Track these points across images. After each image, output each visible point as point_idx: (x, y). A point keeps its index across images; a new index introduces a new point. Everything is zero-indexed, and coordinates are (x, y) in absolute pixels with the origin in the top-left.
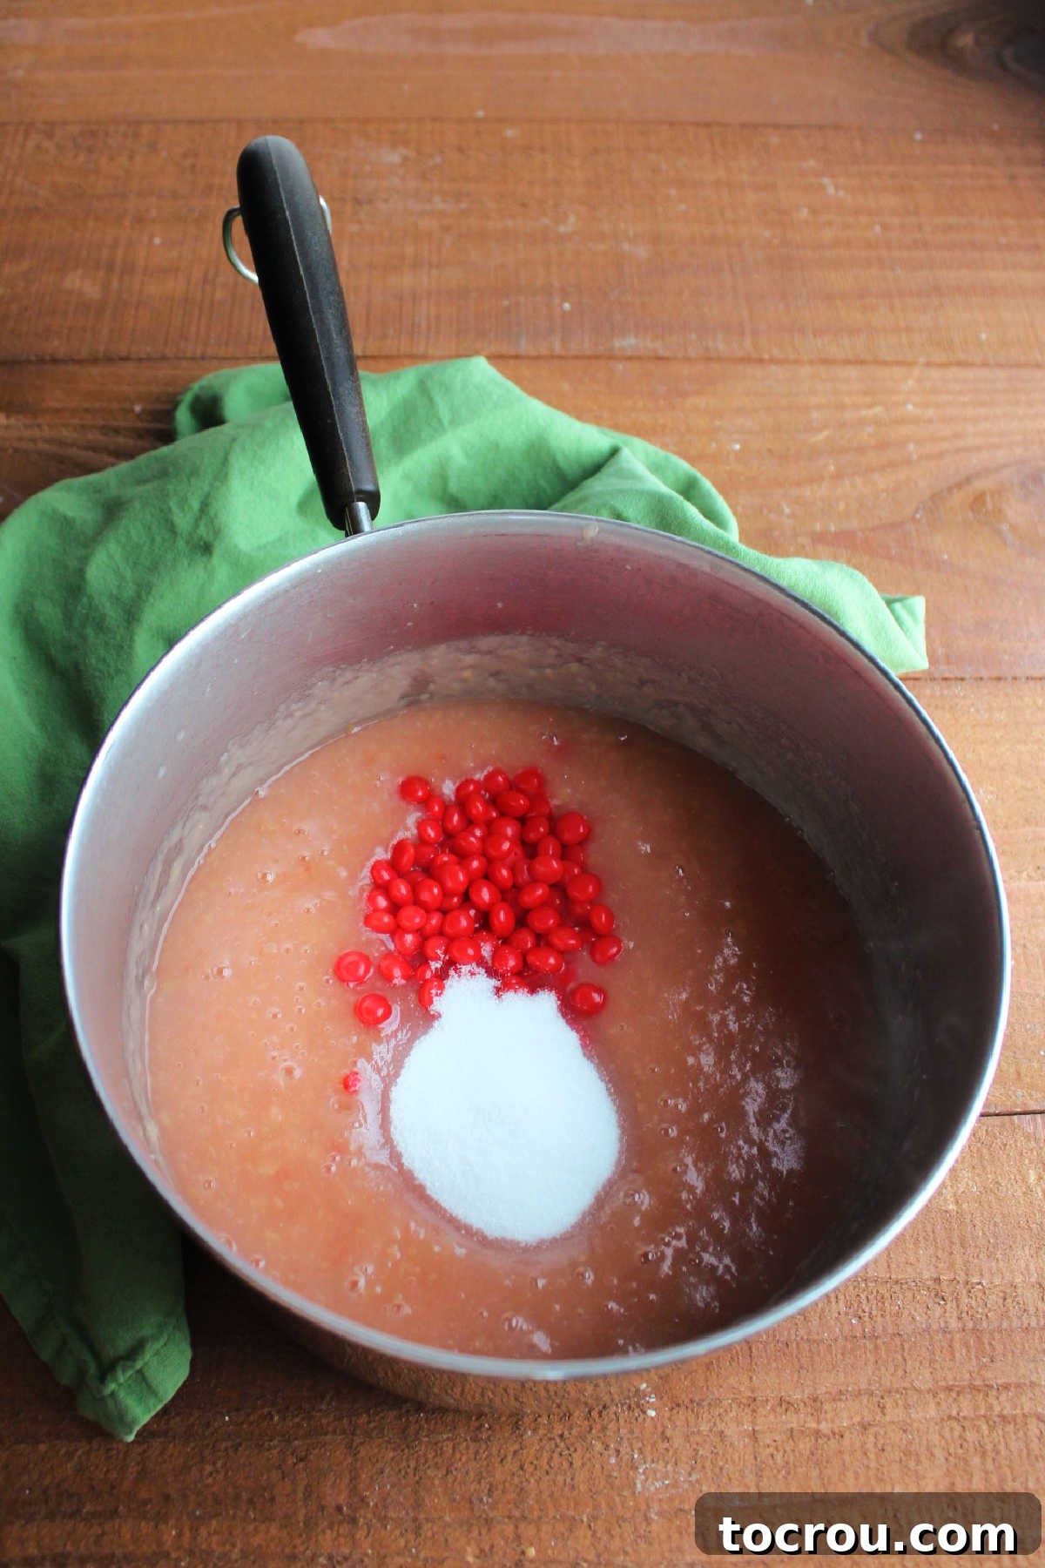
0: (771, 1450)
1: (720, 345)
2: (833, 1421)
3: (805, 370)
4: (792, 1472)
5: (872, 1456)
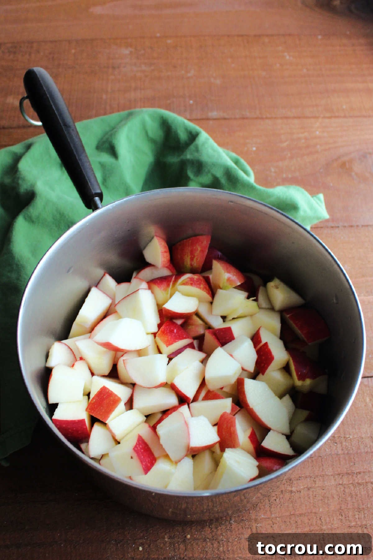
0: (275, 498)
1: (247, 114)
2: (297, 487)
3: (279, 121)
4: (283, 505)
5: (311, 498)
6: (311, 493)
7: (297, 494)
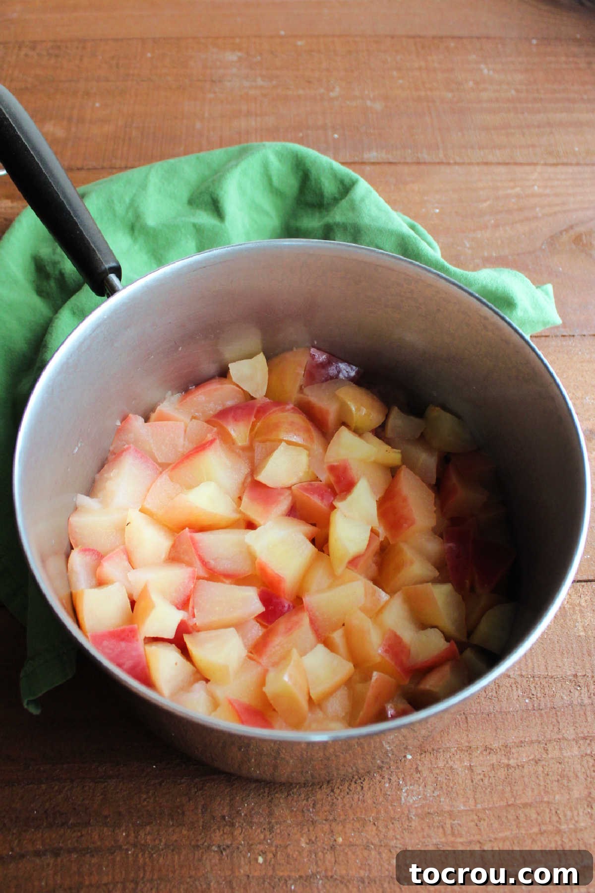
0: (482, 776)
1: (425, 156)
2: (517, 759)
3: (475, 168)
4: (494, 789)
5: (541, 778)
6: (541, 769)
7: (517, 770)
